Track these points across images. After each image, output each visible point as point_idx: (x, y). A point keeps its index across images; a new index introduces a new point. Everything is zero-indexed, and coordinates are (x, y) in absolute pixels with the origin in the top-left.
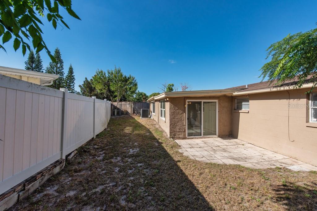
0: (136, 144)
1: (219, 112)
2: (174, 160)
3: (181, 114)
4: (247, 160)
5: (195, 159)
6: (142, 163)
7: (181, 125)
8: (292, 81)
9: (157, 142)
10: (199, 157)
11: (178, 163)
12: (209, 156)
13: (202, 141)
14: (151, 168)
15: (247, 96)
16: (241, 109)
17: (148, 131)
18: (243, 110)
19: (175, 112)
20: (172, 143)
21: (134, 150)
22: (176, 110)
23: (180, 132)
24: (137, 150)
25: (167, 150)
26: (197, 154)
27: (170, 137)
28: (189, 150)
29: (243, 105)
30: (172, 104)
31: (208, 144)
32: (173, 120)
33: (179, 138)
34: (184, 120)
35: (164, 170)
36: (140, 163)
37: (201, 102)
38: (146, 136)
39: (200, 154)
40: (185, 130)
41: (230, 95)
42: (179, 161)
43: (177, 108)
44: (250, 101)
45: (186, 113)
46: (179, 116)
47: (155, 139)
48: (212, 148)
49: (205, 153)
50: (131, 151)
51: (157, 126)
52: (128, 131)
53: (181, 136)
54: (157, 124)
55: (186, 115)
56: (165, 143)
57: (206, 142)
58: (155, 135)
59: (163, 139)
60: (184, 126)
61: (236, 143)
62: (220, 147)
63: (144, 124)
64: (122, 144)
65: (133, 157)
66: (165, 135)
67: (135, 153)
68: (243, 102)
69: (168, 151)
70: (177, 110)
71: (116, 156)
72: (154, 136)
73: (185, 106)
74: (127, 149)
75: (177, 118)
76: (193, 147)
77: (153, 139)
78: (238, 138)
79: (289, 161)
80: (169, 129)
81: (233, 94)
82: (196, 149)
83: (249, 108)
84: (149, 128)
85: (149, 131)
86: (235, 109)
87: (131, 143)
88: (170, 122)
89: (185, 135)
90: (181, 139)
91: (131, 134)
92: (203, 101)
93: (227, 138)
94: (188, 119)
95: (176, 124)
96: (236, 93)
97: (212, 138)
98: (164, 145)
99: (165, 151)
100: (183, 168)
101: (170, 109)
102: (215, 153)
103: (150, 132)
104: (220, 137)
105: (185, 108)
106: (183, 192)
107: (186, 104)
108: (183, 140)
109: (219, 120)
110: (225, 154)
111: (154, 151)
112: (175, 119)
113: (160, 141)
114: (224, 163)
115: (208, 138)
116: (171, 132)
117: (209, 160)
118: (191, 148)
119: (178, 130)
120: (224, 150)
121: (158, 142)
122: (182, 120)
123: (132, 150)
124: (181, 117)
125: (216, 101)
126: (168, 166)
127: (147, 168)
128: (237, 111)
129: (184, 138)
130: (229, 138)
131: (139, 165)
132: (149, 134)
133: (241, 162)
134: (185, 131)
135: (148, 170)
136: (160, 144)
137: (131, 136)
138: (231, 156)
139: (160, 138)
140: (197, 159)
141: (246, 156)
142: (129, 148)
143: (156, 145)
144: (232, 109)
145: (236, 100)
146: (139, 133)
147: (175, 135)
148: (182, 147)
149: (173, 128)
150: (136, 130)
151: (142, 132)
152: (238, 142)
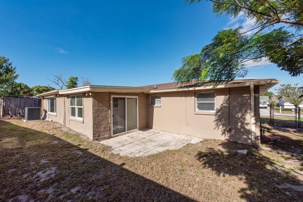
0: (43, 161)
1: (139, 107)
2: (116, 165)
3: (106, 111)
4: (169, 144)
5: (134, 156)
6: (76, 186)
7: (106, 123)
8: (188, 84)
9: (78, 149)
10: (137, 153)
11: (124, 166)
12: (144, 150)
13: (128, 136)
14: (96, 186)
15: (159, 94)
16: (154, 104)
17: (53, 137)
18: (156, 105)
19: (99, 109)
20: (99, 146)
21: (46, 171)
22: (100, 107)
23: (105, 131)
24: (52, 171)
25: (99, 155)
26: (133, 150)
27: (94, 140)
28: (121, 148)
29: (156, 101)
30: (95, 99)
31: (135, 138)
32: (98, 118)
33: (105, 139)
34: (109, 118)
35: (114, 181)
36: (74, 187)
37: (125, 98)
38: (54, 146)
39: (135, 150)
40: (110, 128)
41: (147, 93)
42: (124, 164)
43: (101, 105)
44: (161, 98)
45: (111, 110)
46: (103, 114)
47: (73, 146)
48: (140, 141)
49: (139, 148)
50: (43, 176)
51: (65, 130)
52: (11, 144)
53: (106, 136)
54: (62, 127)
55: (111, 112)
56: (91, 148)
57: (131, 137)
58: (69, 141)
59: (85, 143)
60: (109, 125)
61: (154, 132)
62: (146, 138)
63: (38, 130)
64: (14, 170)
65: (52, 183)
66: (85, 138)
67: (53, 176)
68: (156, 99)
69: (102, 156)
70: (102, 106)
71: (13, 196)
72: (69, 144)
73: (111, 102)
74: (32, 175)
75: (101, 116)
76: (124, 145)
77: (69, 147)
78: (153, 128)
79: (188, 138)
80: (92, 130)
81: (149, 91)
82: (128, 145)
83: (160, 103)
84: (52, 134)
85: (56, 137)
86: (150, 105)
87: (32, 163)
88: (94, 122)
89: (110, 134)
90: (107, 139)
91: (21, 148)
92: (127, 97)
93: (145, 130)
94: (113, 116)
95: (100, 123)
96: (152, 91)
97: (134, 131)
98: (90, 151)
99: (99, 158)
100: (132, 170)
101: (93, 106)
102: (146, 145)
103: (58, 139)
104: (140, 130)
105: (110, 104)
106: (153, 196)
107: (111, 100)
108: (108, 140)
109: (139, 114)
110: (154, 144)
111: (84, 163)
112: (99, 118)
113: (82, 147)
114: (158, 151)
115: (131, 132)
116: (95, 133)
117: (146, 153)
118: (123, 146)
119: (102, 130)
120: (151, 141)
121: (80, 149)
122: (108, 117)
123: (43, 173)
124: (106, 115)
125: (137, 97)
126: (115, 174)
127: (90, 190)
128: (151, 106)
129: (110, 137)
130: (147, 129)
131: (74, 191)
132: (57, 142)
133: (167, 147)
134: (110, 130)
135: (93, 192)
136: (85, 151)
137: (26, 152)
138: (158, 144)
139: (80, 143)
140: (137, 156)
141: (167, 141)
142: (34, 172)
143: (79, 154)
144: (147, 105)
145: (150, 97)
146: (38, 143)
147: (99, 136)
148: (113, 148)
149: (97, 128)
150: (27, 141)
151: (42, 142)
152: (155, 131)
